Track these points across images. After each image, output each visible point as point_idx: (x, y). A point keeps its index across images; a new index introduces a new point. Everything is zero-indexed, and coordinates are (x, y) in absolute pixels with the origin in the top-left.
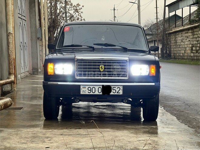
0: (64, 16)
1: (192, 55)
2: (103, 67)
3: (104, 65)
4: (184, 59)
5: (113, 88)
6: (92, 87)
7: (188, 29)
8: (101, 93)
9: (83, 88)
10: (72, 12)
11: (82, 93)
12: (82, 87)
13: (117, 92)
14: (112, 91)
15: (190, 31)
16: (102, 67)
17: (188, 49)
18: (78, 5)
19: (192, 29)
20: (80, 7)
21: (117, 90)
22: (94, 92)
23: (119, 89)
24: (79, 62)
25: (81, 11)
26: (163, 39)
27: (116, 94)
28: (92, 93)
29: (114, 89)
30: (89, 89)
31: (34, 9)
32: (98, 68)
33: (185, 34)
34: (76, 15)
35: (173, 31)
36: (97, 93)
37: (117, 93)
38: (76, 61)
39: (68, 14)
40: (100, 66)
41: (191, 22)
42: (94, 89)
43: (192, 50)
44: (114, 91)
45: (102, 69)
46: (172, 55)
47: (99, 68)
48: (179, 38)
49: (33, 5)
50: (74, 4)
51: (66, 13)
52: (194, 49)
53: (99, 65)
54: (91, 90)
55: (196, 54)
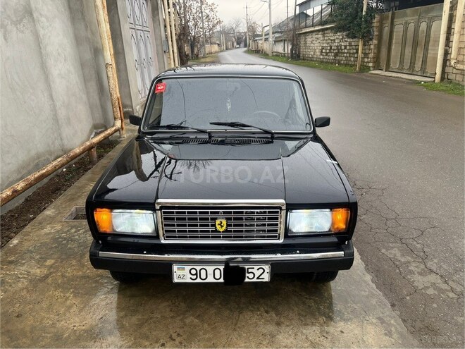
0: (200, 15)
1: (321, 57)
2: (224, 222)
3: (227, 219)
4: (313, 61)
5: (248, 269)
6: (198, 268)
7: (319, 31)
8: (222, 280)
9: (178, 269)
10: (207, 11)
11: (176, 280)
12: (175, 267)
13: (256, 276)
14: (247, 275)
15: (321, 33)
16: (221, 222)
17: (317, 51)
18: (213, 4)
19: (323, 30)
20: (215, 6)
21: (258, 273)
22: (203, 277)
23: (261, 271)
24: (164, 213)
25: (216, 10)
26: (293, 40)
27: (255, 280)
28: (199, 280)
29: (250, 270)
30: (193, 272)
31: (157, 17)
32: (212, 225)
33: (315, 36)
34: (211, 15)
35: (303, 31)
36: (210, 279)
37: (258, 278)
38: (158, 210)
39: (204, 14)
40: (218, 222)
41: (322, 23)
42: (203, 272)
43: (322, 52)
44: (251, 276)
45: (222, 226)
46: (301, 55)
47: (214, 225)
48: (309, 39)
49: (156, 12)
50: (210, 3)
51: (202, 12)
52: (324, 51)
53: (215, 219)
54: (196, 274)
55: (325, 57)
